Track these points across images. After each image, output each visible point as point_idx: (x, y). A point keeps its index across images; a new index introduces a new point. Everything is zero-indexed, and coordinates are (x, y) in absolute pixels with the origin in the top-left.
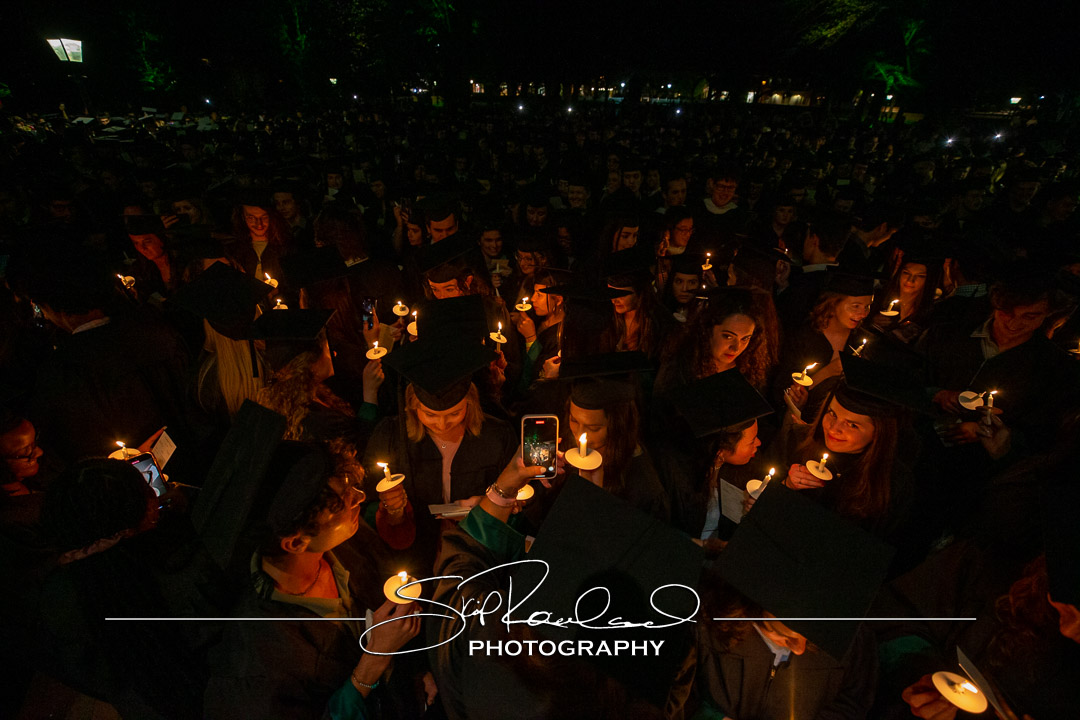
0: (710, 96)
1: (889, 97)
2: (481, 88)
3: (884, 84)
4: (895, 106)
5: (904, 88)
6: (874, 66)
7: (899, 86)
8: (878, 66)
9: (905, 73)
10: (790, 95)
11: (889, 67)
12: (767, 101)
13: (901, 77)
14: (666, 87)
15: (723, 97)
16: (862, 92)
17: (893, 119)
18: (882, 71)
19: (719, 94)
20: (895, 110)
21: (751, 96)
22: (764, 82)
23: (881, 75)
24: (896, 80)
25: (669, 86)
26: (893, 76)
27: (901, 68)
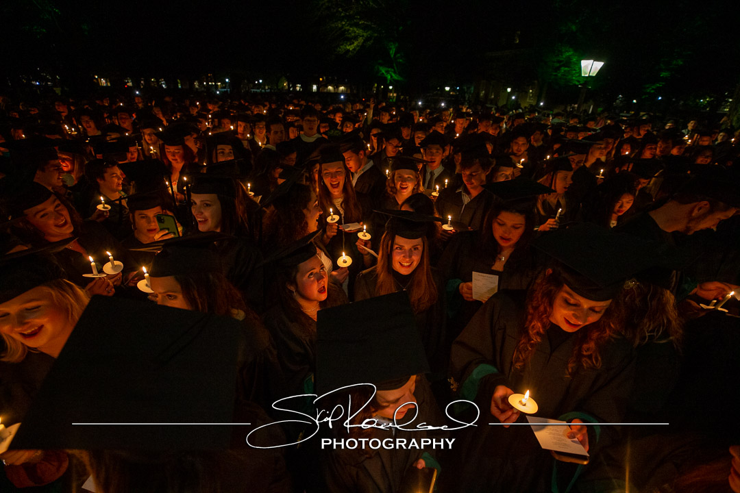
0: (289, 88)
1: (391, 87)
2: (106, 82)
3: (386, 79)
4: (395, 92)
5: (397, 81)
6: (378, 69)
7: (394, 80)
8: (381, 68)
9: (395, 72)
10: (338, 87)
11: (387, 69)
12: (325, 90)
13: (393, 75)
14: (259, 82)
15: (298, 89)
16: (376, 85)
17: (394, 100)
18: (384, 72)
19: (295, 87)
20: (395, 95)
21: (315, 87)
22: (321, 79)
23: (383, 74)
24: (391, 76)
25: (261, 81)
26: (390, 75)
27: (393, 70)
